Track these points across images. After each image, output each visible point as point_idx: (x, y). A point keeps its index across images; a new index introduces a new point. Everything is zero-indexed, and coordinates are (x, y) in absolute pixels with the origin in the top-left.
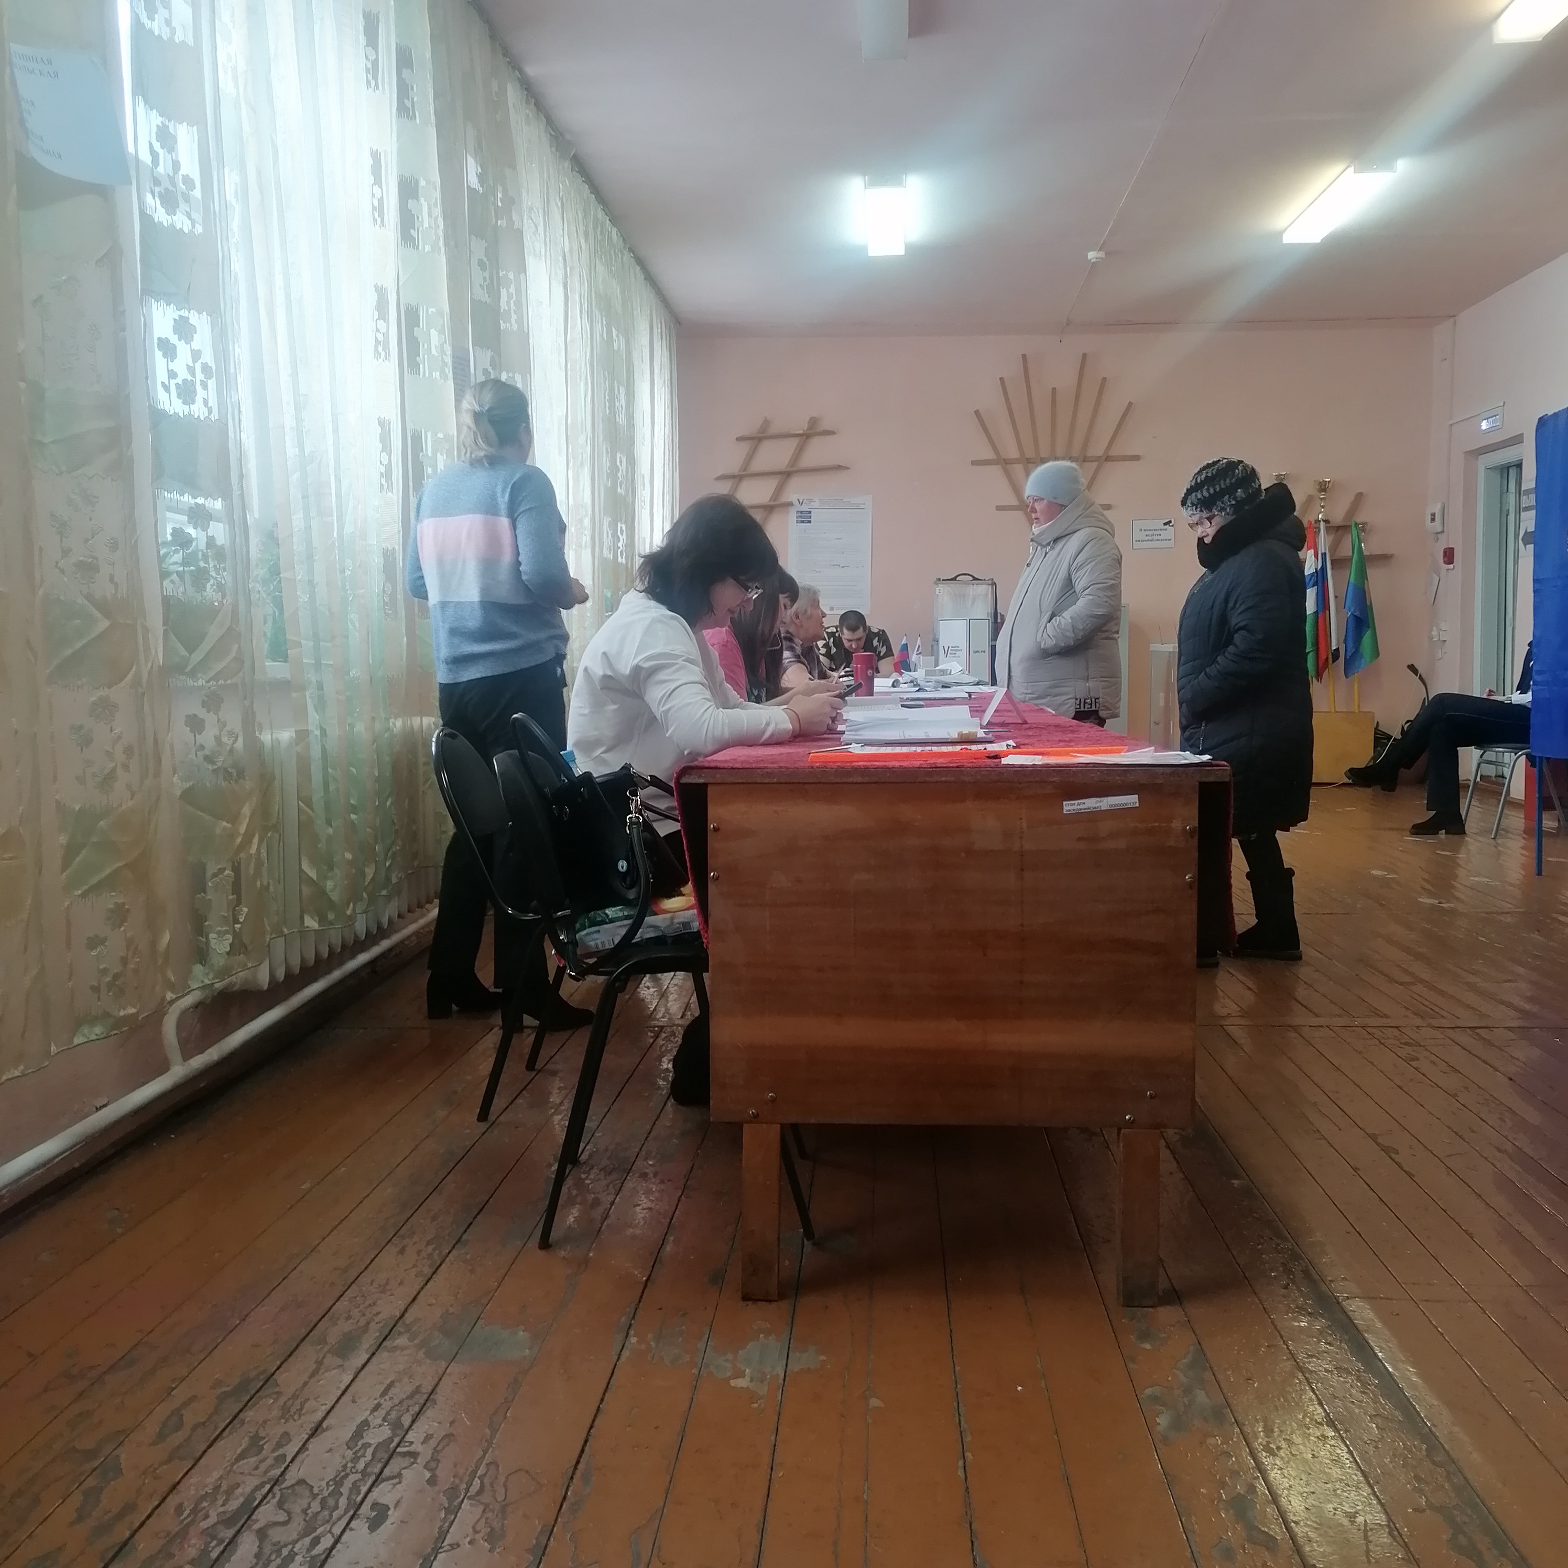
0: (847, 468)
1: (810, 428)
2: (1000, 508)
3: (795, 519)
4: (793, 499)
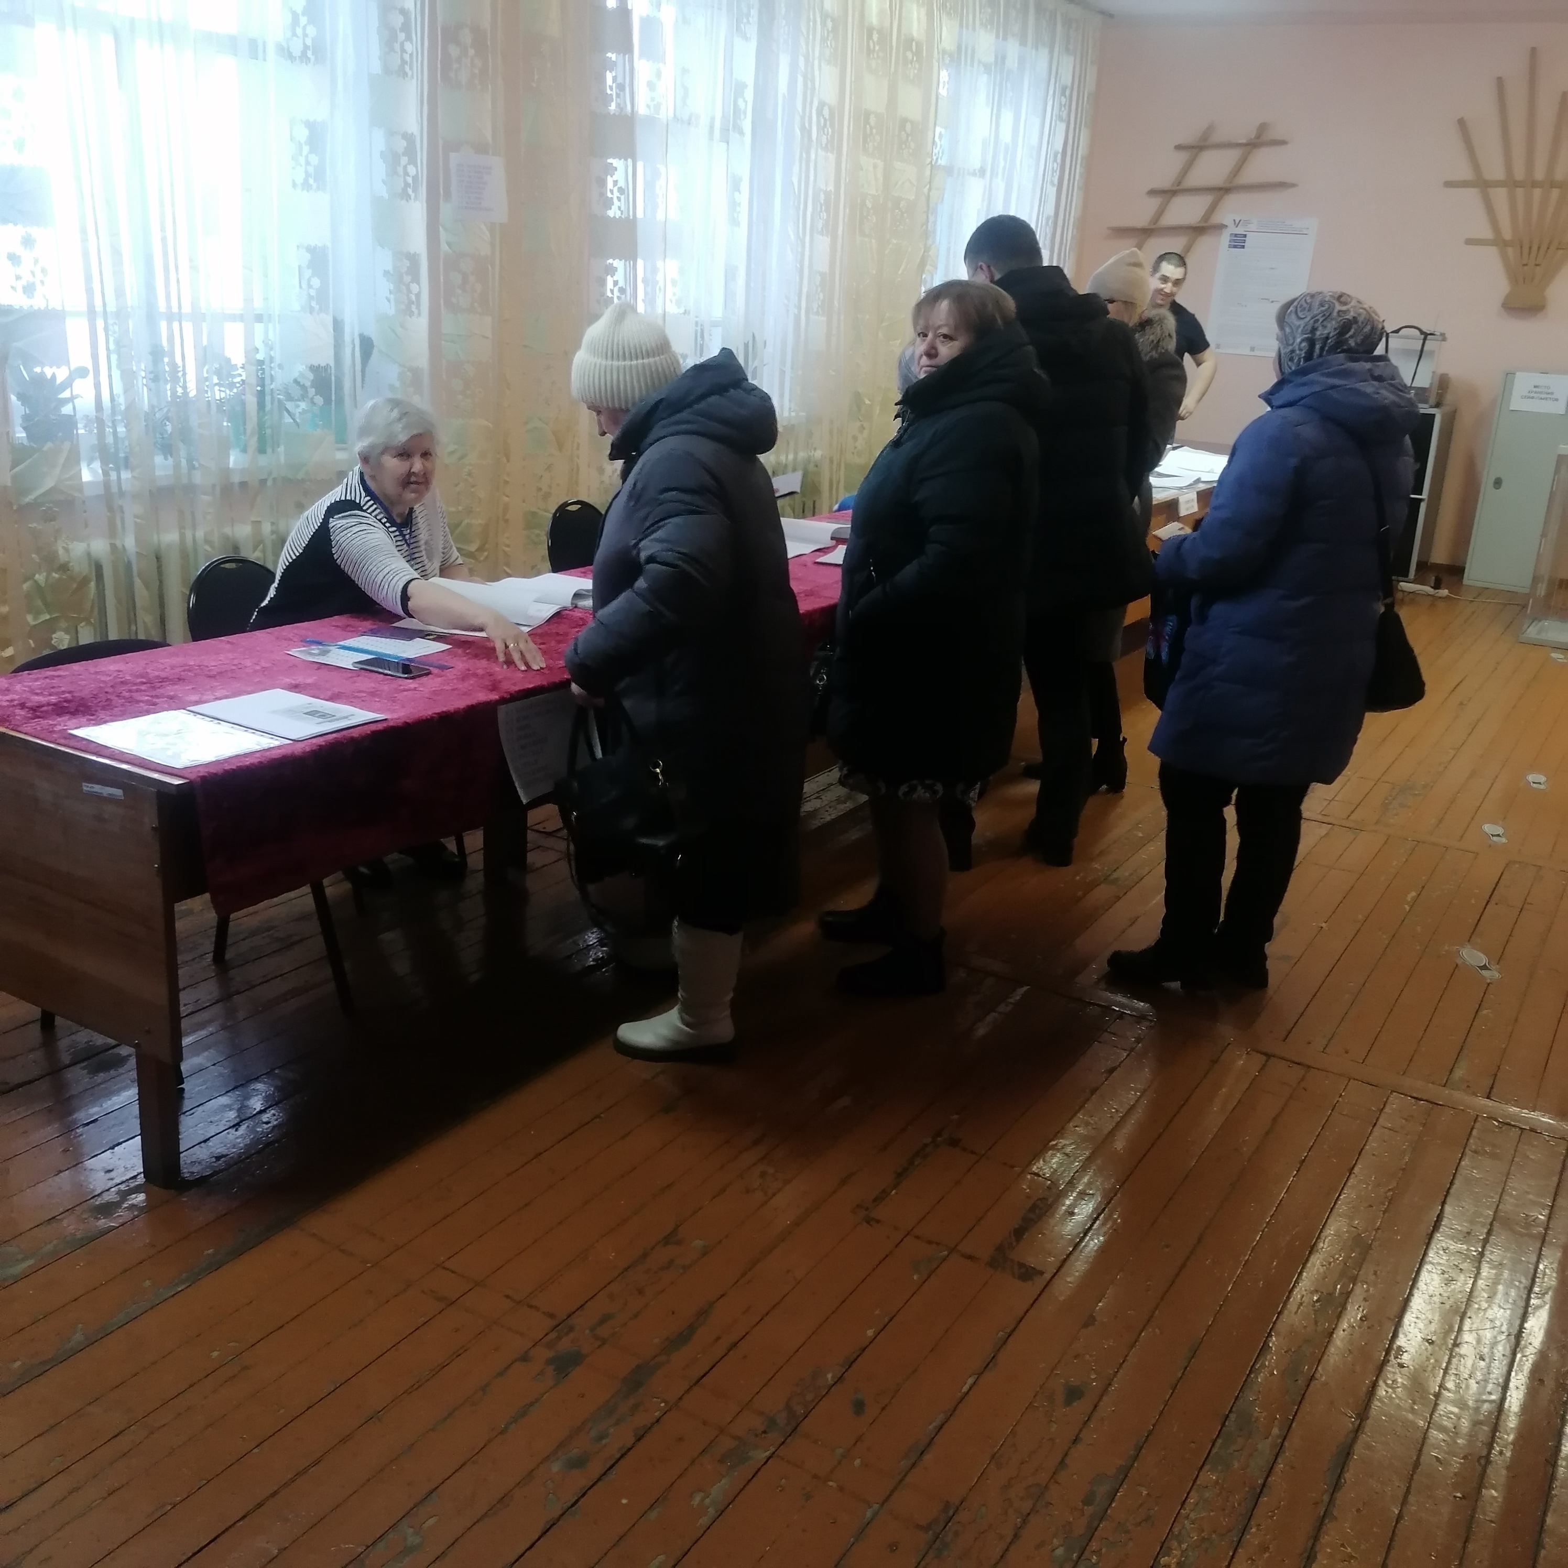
0: (1293, 185)
1: (1258, 136)
2: (1470, 242)
3: (1228, 243)
4: (1227, 219)
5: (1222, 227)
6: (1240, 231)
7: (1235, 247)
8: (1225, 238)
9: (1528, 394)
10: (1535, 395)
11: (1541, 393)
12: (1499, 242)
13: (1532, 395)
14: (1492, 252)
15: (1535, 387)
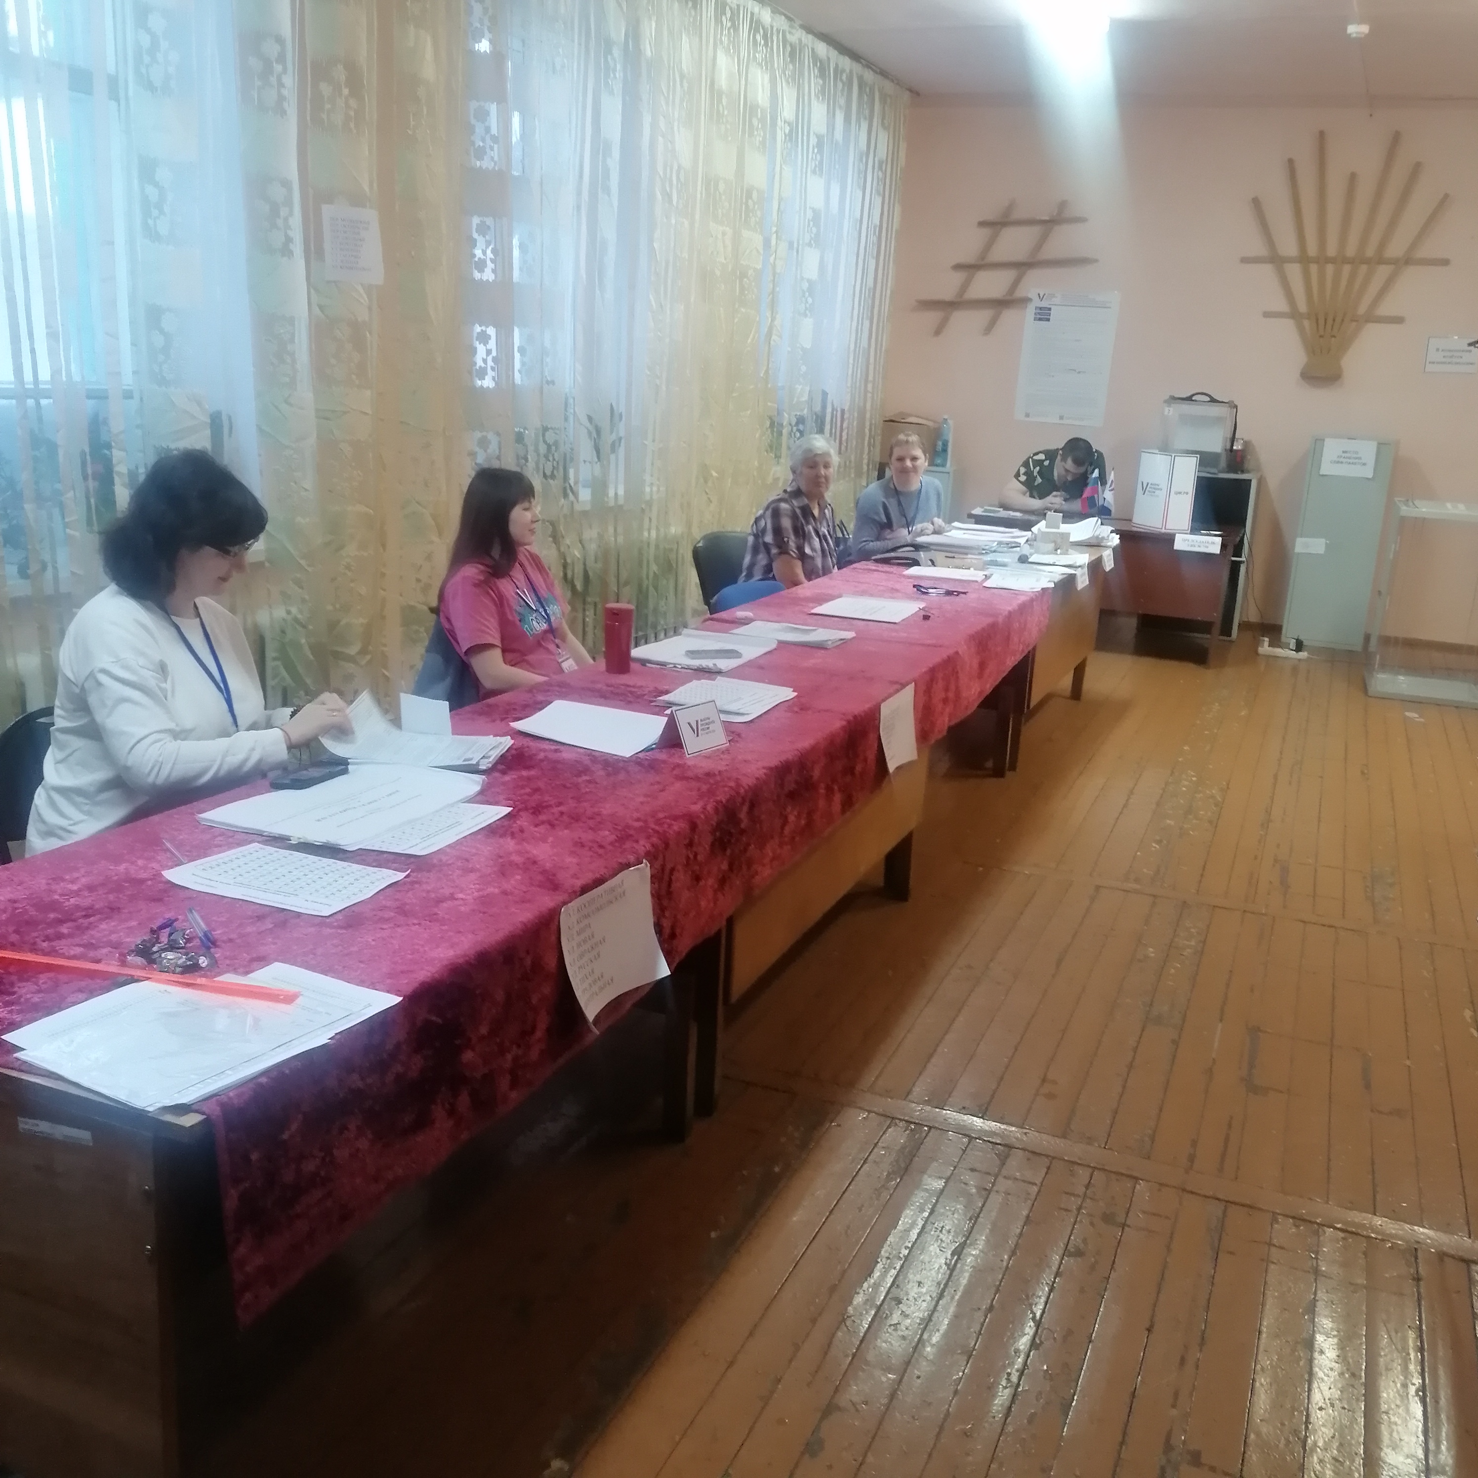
0: (1094, 261)
1: (1058, 214)
2: (1267, 315)
3: (1033, 316)
4: (1032, 294)
5: (1026, 301)
6: (1044, 304)
7: (1040, 319)
8: (1030, 311)
9: (1337, 460)
10: (1344, 460)
11: (1349, 458)
12: (1294, 314)
13: (1341, 460)
14: (1288, 325)
15: (1343, 452)
